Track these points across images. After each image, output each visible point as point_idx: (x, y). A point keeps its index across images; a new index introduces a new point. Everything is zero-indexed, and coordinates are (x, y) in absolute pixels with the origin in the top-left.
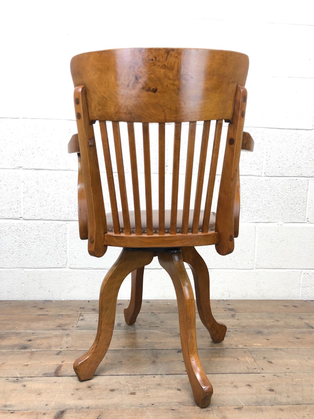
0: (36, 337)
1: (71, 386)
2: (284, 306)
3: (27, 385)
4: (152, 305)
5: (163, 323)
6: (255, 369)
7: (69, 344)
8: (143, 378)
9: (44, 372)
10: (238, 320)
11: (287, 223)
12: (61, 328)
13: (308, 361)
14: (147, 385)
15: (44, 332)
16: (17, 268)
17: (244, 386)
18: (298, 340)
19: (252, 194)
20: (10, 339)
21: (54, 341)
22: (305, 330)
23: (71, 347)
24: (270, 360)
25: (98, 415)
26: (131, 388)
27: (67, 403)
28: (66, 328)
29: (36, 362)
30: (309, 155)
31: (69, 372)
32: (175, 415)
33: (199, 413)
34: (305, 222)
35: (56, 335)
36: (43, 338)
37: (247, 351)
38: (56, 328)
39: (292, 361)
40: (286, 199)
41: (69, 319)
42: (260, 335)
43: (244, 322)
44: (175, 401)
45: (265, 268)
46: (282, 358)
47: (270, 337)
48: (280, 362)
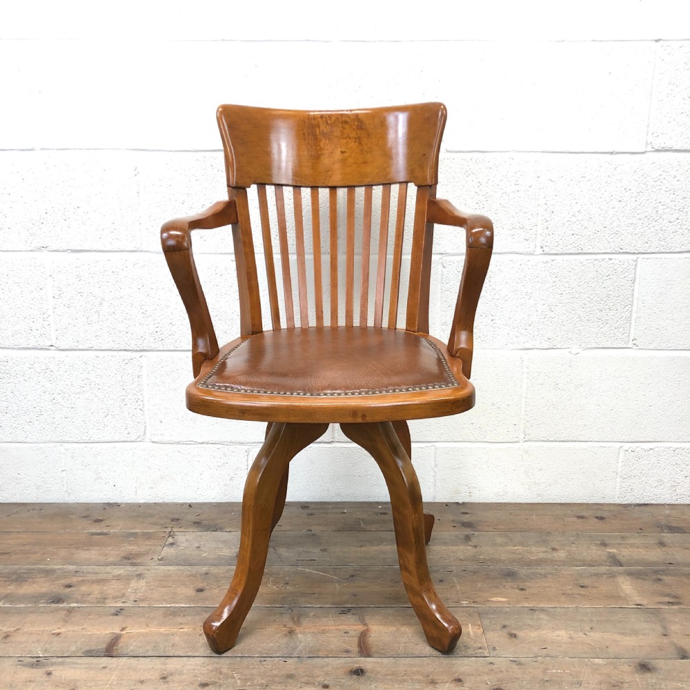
0: (80, 579)
1: (131, 676)
2: (578, 517)
3: (54, 672)
4: (312, 515)
5: (325, 553)
6: (480, 648)
7: (140, 594)
8: (264, 663)
9: (87, 648)
10: (475, 547)
11: (591, 348)
12: (129, 561)
13: (588, 634)
14: (270, 676)
15: (97, 568)
16: (50, 442)
17: (448, 682)
18: (582, 591)
19: (516, 292)
20: (34, 583)
21: (112, 588)
22: (604, 569)
23: (142, 600)
24: (514, 632)
26: (239, 681)
28: (138, 561)
29: (76, 628)
30: (639, 207)
31: (132, 648)
34: (627, 346)
35: (119, 575)
36: (93, 582)
37: (475, 612)
38: (121, 560)
39: (557, 633)
40: (588, 300)
41: (148, 543)
42: (509, 579)
43: (486, 551)
45: (543, 441)
46: (539, 628)
47: (528, 584)
48: (532, 635)
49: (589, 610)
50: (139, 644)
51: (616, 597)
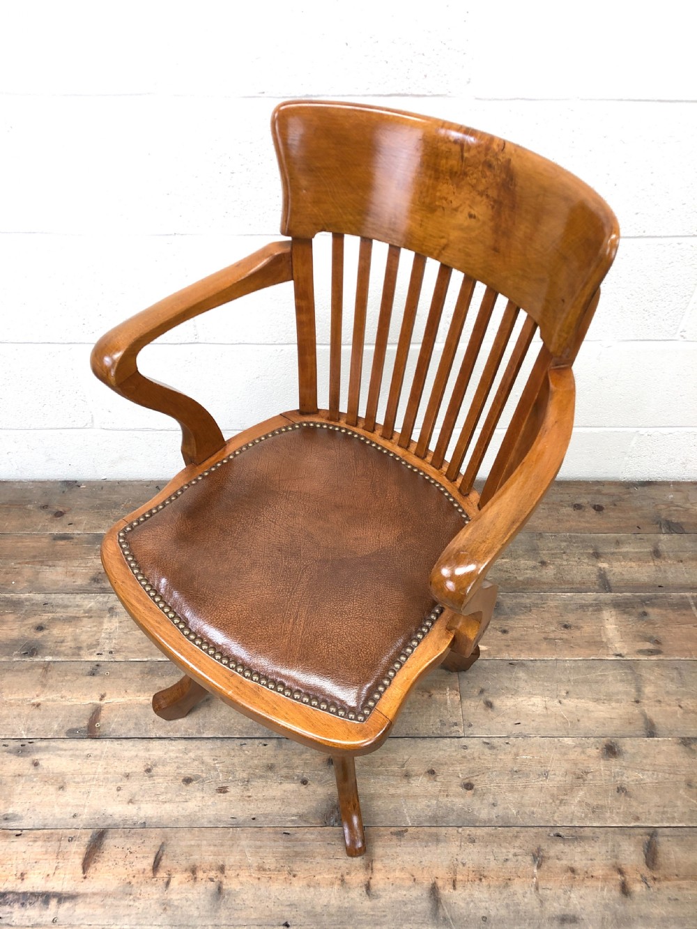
0: (50, 616)
1: (116, 767)
2: (575, 506)
3: (40, 762)
6: (456, 724)
7: (114, 641)
8: (244, 747)
9: (70, 726)
11: (627, 341)
12: (99, 586)
13: (564, 701)
14: (250, 767)
15: (66, 598)
17: (421, 774)
21: (85, 631)
23: (118, 651)
24: (490, 699)
25: (160, 844)
26: (221, 775)
27: (110, 811)
29: (54, 696)
31: (113, 726)
32: (287, 847)
33: (328, 844)
34: (673, 338)
35: (91, 610)
36: (64, 621)
38: (90, 584)
39: (533, 700)
40: (638, 290)
44: (294, 811)
46: (516, 692)
47: (511, 623)
48: (508, 704)
49: (567, 665)
50: (120, 719)
51: (597, 643)
